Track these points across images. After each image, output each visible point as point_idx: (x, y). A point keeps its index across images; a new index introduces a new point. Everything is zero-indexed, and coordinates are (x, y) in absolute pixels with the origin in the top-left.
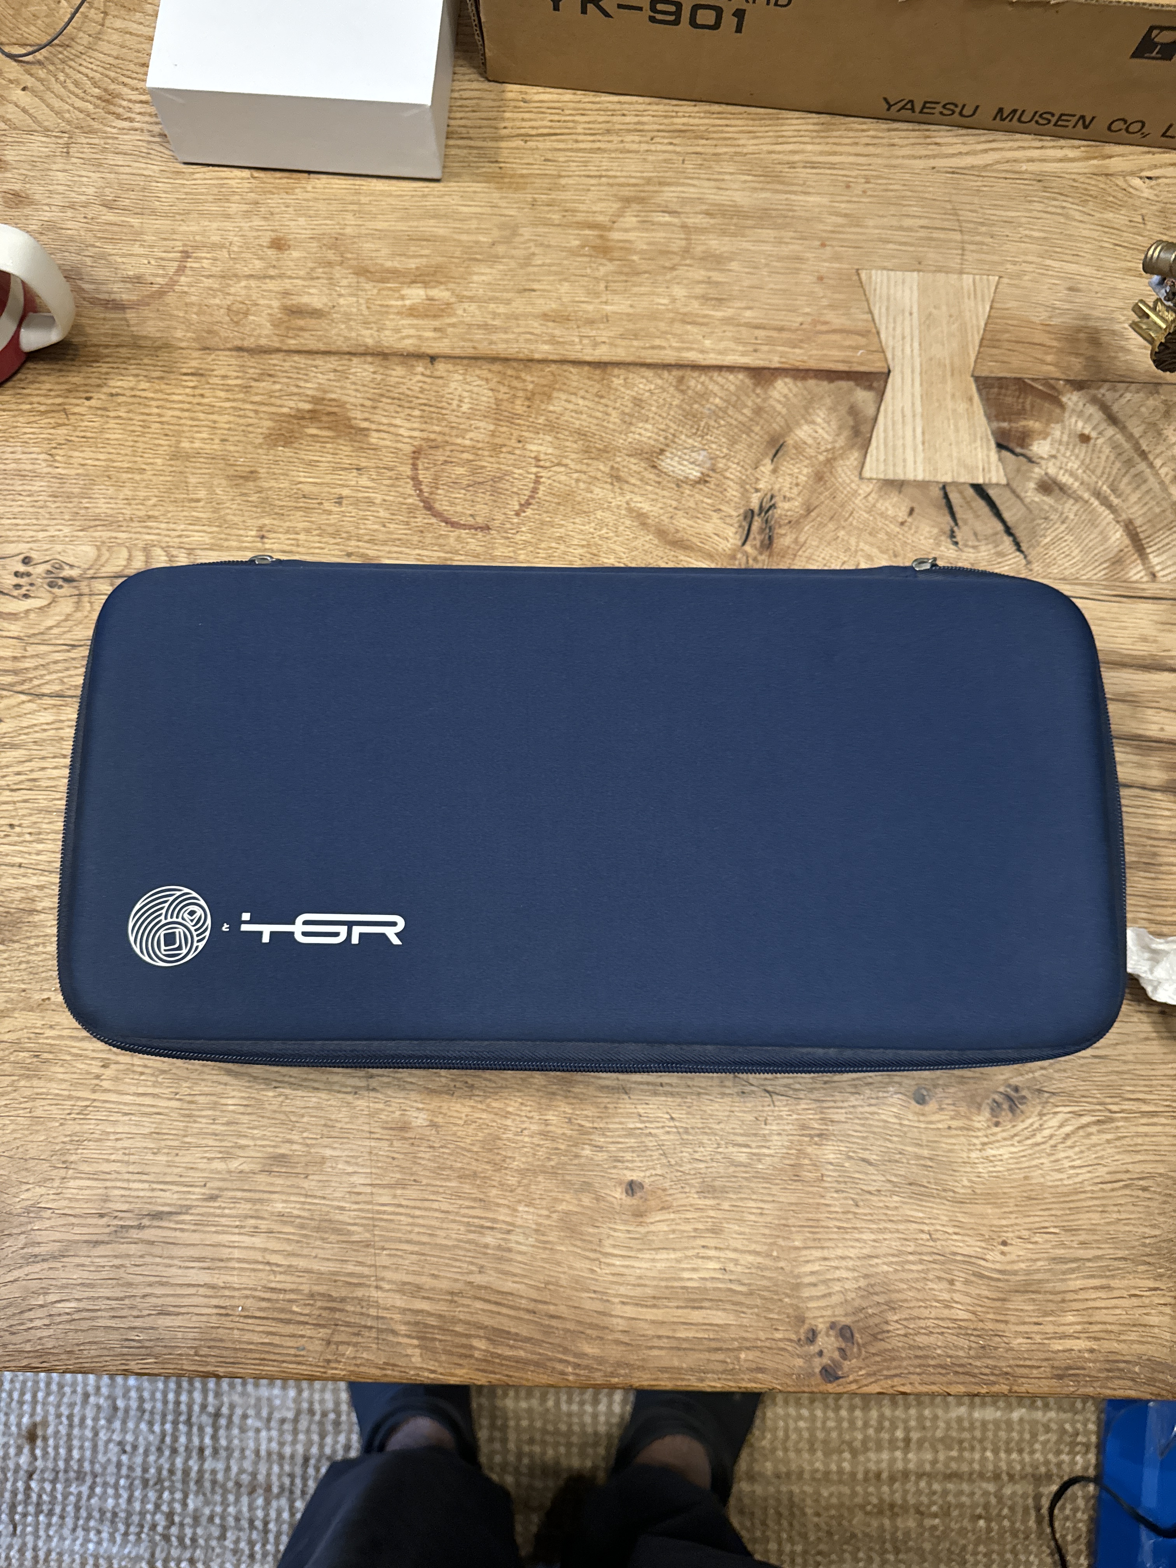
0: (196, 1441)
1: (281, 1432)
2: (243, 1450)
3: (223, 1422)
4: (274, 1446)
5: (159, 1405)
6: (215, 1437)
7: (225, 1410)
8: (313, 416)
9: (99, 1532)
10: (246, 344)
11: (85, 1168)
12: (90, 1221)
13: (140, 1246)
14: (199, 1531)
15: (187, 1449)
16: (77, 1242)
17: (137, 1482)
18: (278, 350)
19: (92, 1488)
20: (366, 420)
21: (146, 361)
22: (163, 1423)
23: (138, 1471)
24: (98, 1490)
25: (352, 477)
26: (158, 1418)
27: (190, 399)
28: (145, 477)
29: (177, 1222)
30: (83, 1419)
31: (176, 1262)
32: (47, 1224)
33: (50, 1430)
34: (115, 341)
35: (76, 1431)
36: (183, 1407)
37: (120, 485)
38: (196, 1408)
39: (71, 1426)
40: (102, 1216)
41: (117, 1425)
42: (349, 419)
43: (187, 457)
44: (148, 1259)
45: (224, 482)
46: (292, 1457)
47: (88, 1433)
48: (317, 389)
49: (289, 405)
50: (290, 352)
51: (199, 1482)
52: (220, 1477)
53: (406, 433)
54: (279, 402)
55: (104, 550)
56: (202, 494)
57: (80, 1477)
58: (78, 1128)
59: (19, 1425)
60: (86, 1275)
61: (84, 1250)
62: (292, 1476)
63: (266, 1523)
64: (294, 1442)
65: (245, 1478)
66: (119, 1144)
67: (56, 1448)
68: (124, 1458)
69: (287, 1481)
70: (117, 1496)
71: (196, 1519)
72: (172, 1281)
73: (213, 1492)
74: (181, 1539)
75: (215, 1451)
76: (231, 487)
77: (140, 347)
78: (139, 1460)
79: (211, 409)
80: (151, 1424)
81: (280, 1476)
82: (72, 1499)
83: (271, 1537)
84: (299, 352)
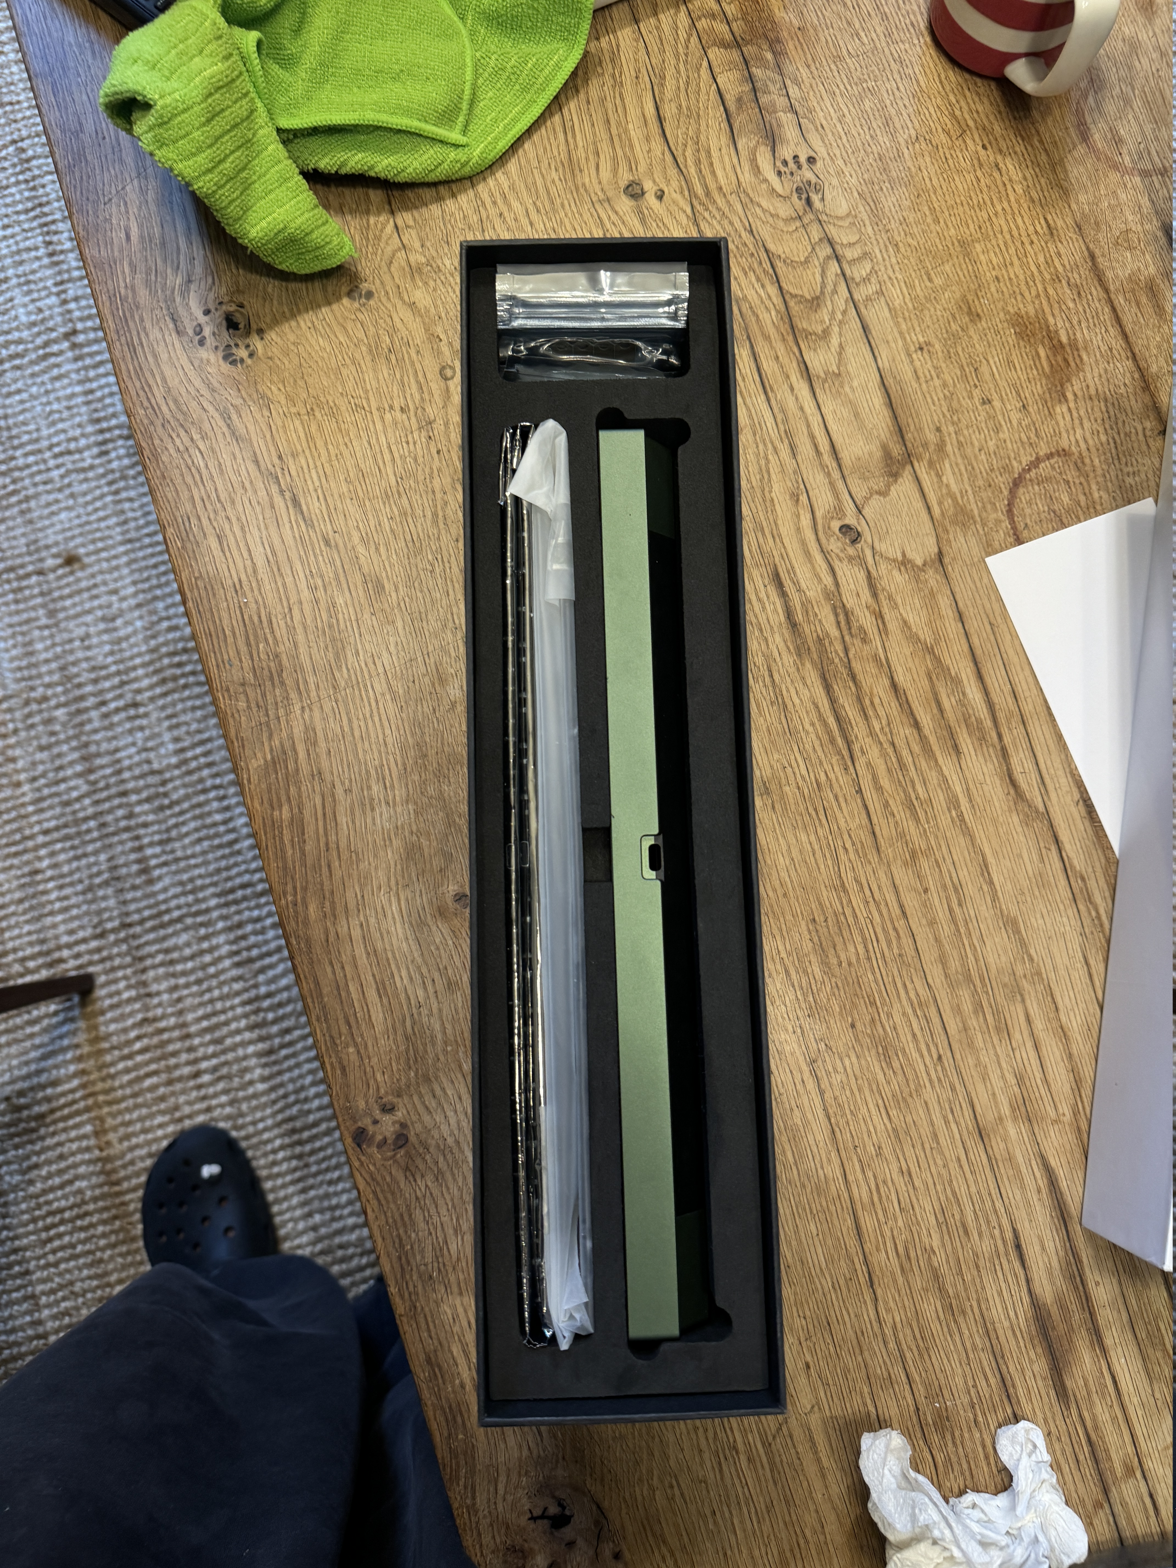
0: (110, 696)
1: (138, 764)
2: (114, 738)
3: (132, 712)
4: (126, 763)
5: (127, 654)
6: (117, 710)
7: (142, 710)
8: (1057, 347)
9: (15, 646)
10: (1100, 260)
11: (314, 428)
12: (272, 449)
13: (266, 498)
14: (40, 728)
15: (101, 692)
16: (252, 446)
17: (62, 661)
18: (1107, 291)
19: (47, 627)
20: (1075, 395)
21: (1043, 181)
22: (115, 663)
23: (71, 658)
24: (46, 633)
25: (1013, 404)
26: (118, 657)
27: (1023, 233)
28: (932, 226)
29: (297, 521)
30: (96, 597)
31: (264, 532)
32: (258, 416)
33: (80, 574)
34: (1049, 147)
35: (86, 595)
36: (133, 675)
37: (914, 208)
38: (135, 686)
39: (88, 589)
40: (280, 457)
41: (102, 626)
42: (1069, 380)
43: (967, 254)
44: (258, 509)
45: (958, 295)
46: (123, 781)
47: (87, 606)
48: (1085, 340)
49: (1058, 322)
50: (1110, 301)
51: (79, 712)
52: (88, 728)
53: (1078, 436)
54: (1056, 312)
55: (850, 220)
56: (938, 281)
57: (52, 614)
58: (343, 409)
59: (76, 547)
60: (228, 464)
61: (248, 455)
62: (107, 787)
63: (64, 780)
64: (136, 778)
65: (93, 749)
66: (342, 448)
67: (68, 585)
68: (77, 643)
69: (102, 784)
70: (46, 649)
71: (48, 721)
72: (248, 535)
73: (74, 727)
74: (29, 715)
75: (106, 716)
76: (956, 303)
77: (1054, 171)
78: (80, 655)
79: (1023, 256)
80: (112, 653)
81: (104, 777)
82: (33, 614)
83: (54, 789)
84: (1114, 309)
